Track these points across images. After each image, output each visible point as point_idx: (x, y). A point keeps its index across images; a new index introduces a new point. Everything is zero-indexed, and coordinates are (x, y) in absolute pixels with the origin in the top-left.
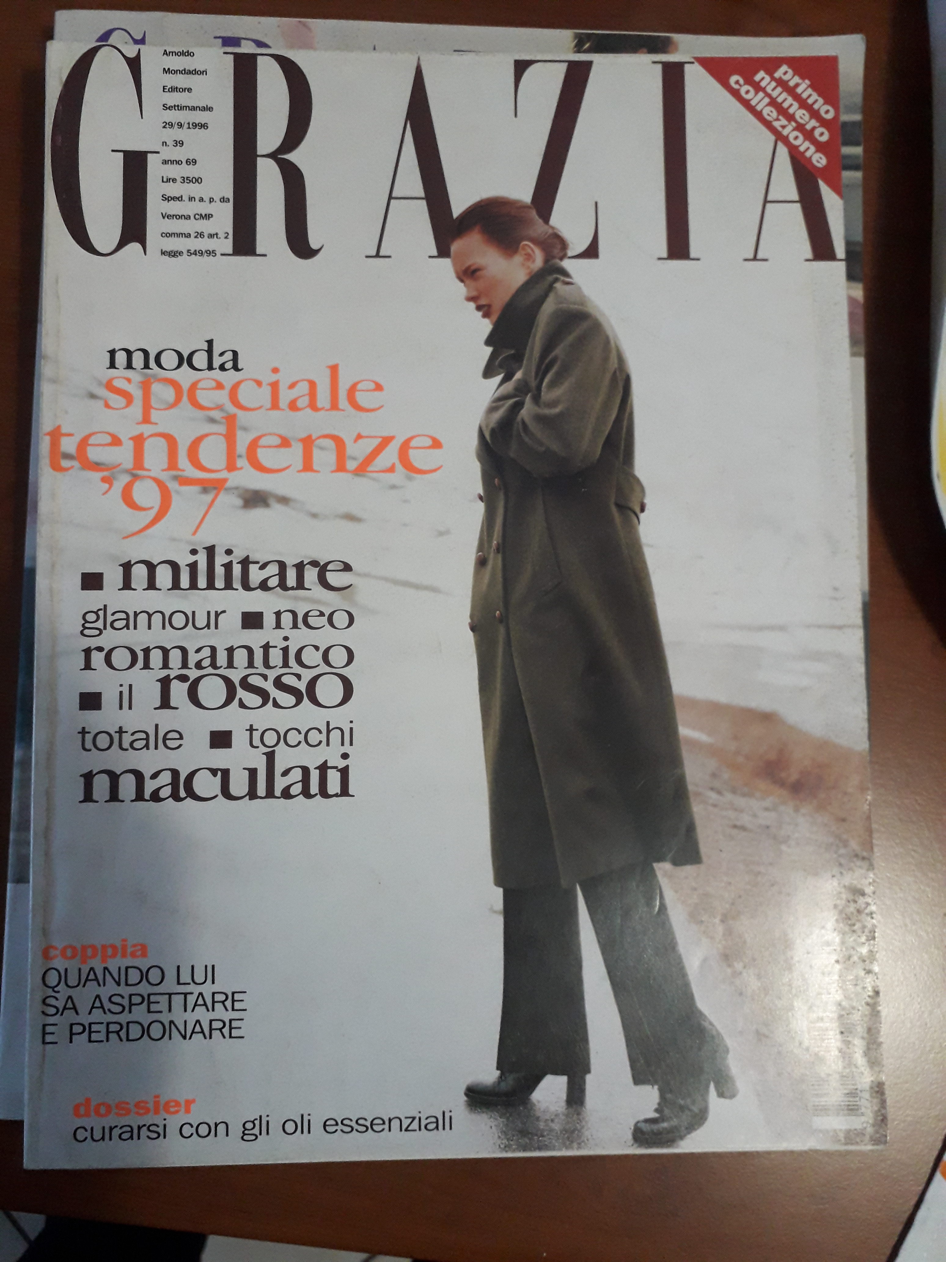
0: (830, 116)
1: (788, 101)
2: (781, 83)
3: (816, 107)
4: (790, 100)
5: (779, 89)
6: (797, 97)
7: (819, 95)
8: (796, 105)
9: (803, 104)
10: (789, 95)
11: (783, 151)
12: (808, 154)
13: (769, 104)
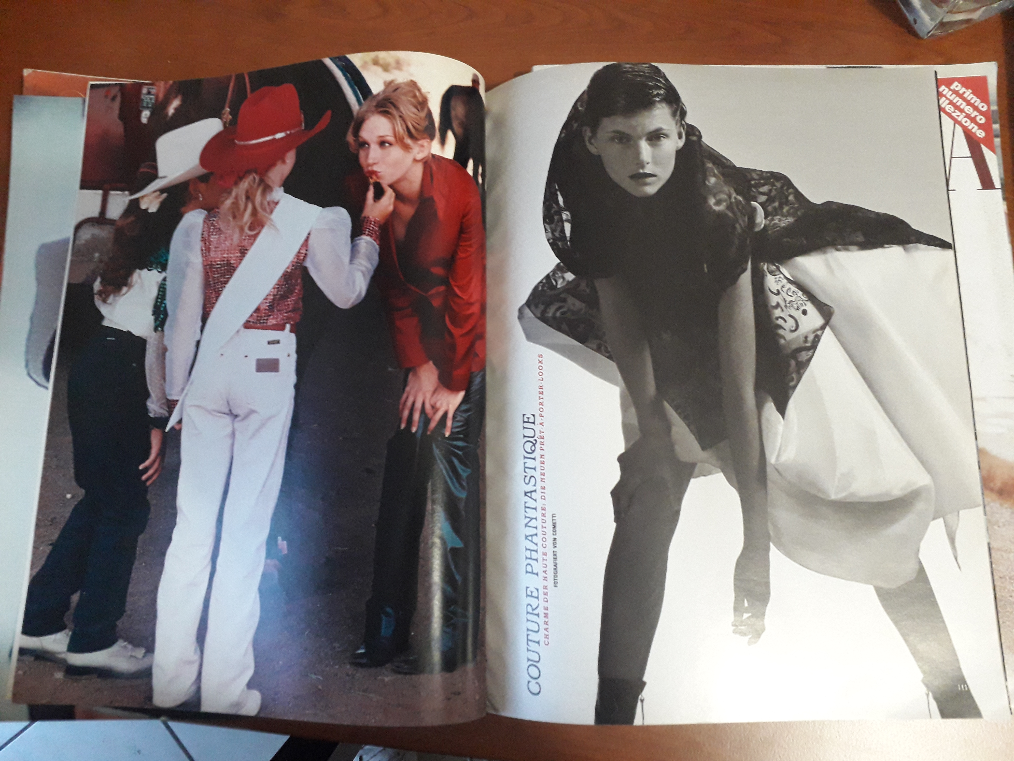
0: (985, 109)
1: (960, 102)
2: (955, 92)
3: (976, 104)
4: (961, 101)
5: (954, 95)
6: (965, 99)
7: (978, 98)
8: (964, 104)
9: (969, 103)
10: (960, 99)
11: (959, 129)
12: (973, 131)
13: (949, 104)
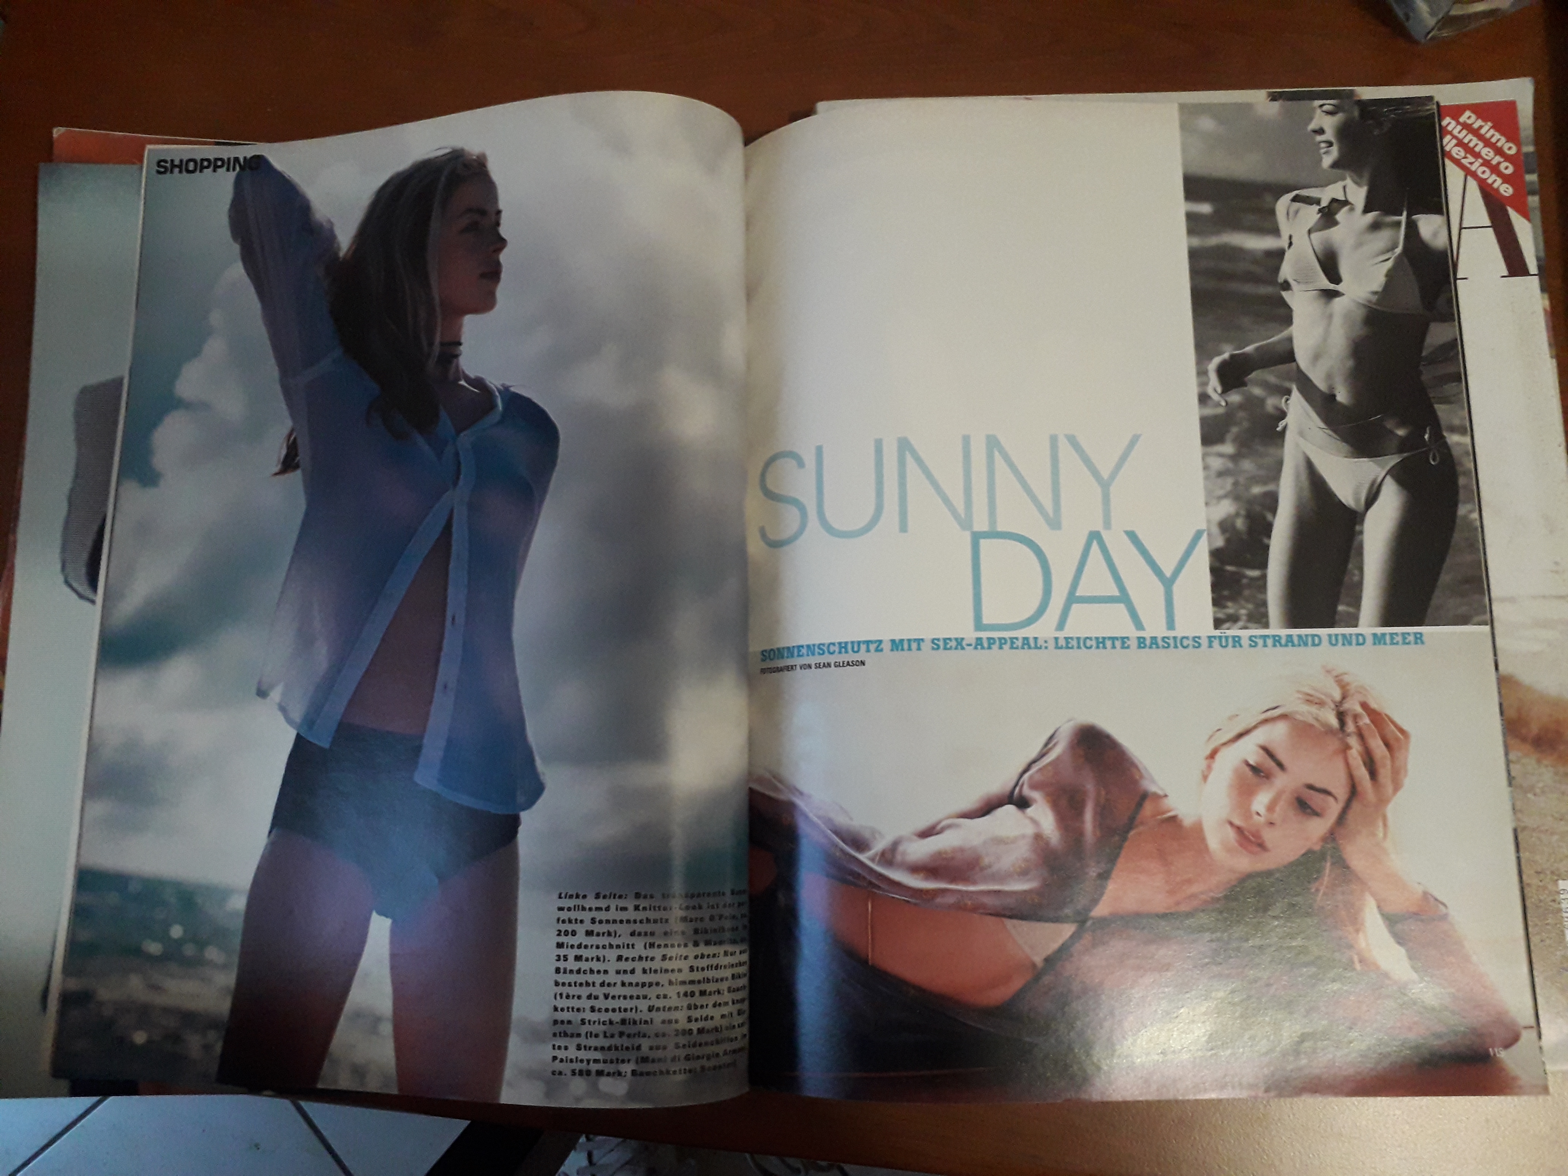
0: (1513, 151)
1: (1474, 141)
2: (1466, 127)
3: (1499, 144)
5: (1464, 132)
6: (1481, 137)
7: (1502, 135)
8: (1481, 145)
9: (1487, 143)
10: (1474, 136)
11: (1472, 184)
12: (1495, 185)
13: (1456, 145)
